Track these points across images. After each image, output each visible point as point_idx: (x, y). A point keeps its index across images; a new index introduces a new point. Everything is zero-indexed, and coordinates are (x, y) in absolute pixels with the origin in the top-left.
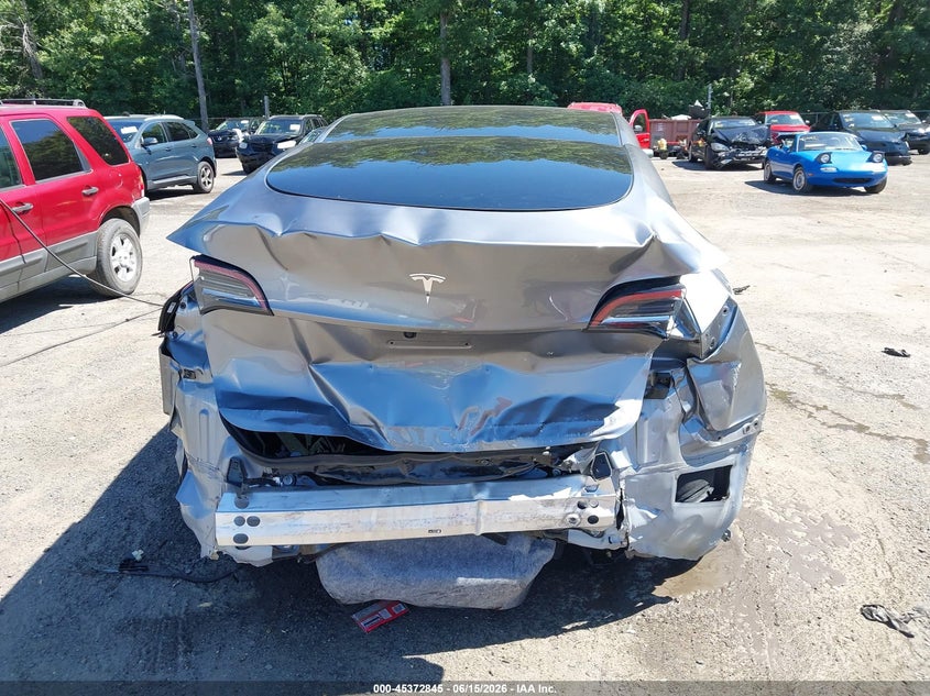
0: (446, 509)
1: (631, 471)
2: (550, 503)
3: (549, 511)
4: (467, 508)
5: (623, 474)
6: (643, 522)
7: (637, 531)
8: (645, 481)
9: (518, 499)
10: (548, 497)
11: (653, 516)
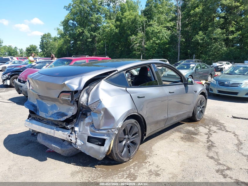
0: (49, 130)
1: (78, 132)
2: (64, 134)
3: (63, 135)
4: (52, 131)
5: (77, 132)
6: (81, 144)
7: (79, 146)
8: (80, 135)
9: (60, 132)
10: (64, 133)
11: (82, 143)
